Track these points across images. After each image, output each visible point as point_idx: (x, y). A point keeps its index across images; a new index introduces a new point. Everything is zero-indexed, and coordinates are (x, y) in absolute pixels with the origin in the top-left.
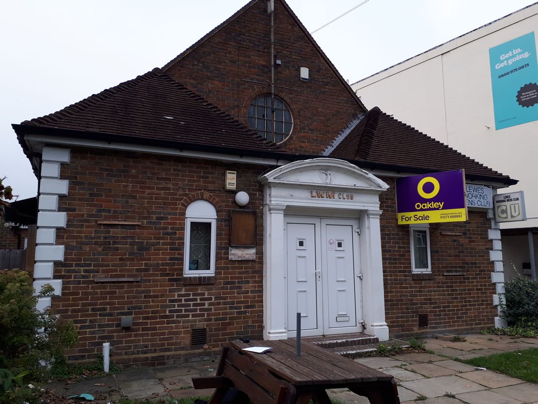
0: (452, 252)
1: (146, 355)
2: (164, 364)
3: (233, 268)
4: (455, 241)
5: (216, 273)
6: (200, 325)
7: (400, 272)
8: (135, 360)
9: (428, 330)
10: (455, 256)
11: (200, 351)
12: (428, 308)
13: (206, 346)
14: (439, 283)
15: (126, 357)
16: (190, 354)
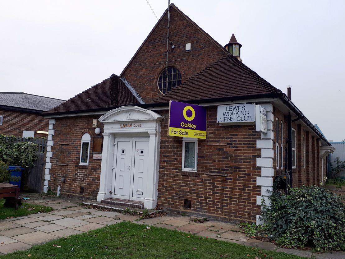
0: (217, 157)
1: (68, 193)
2: (72, 198)
3: (94, 162)
4: (220, 149)
5: (89, 164)
6: (83, 185)
7: (173, 169)
8: (66, 194)
9: (190, 211)
10: (218, 161)
11: (82, 195)
12: (191, 196)
13: (84, 194)
14: (203, 179)
15: (63, 193)
16: (79, 196)
